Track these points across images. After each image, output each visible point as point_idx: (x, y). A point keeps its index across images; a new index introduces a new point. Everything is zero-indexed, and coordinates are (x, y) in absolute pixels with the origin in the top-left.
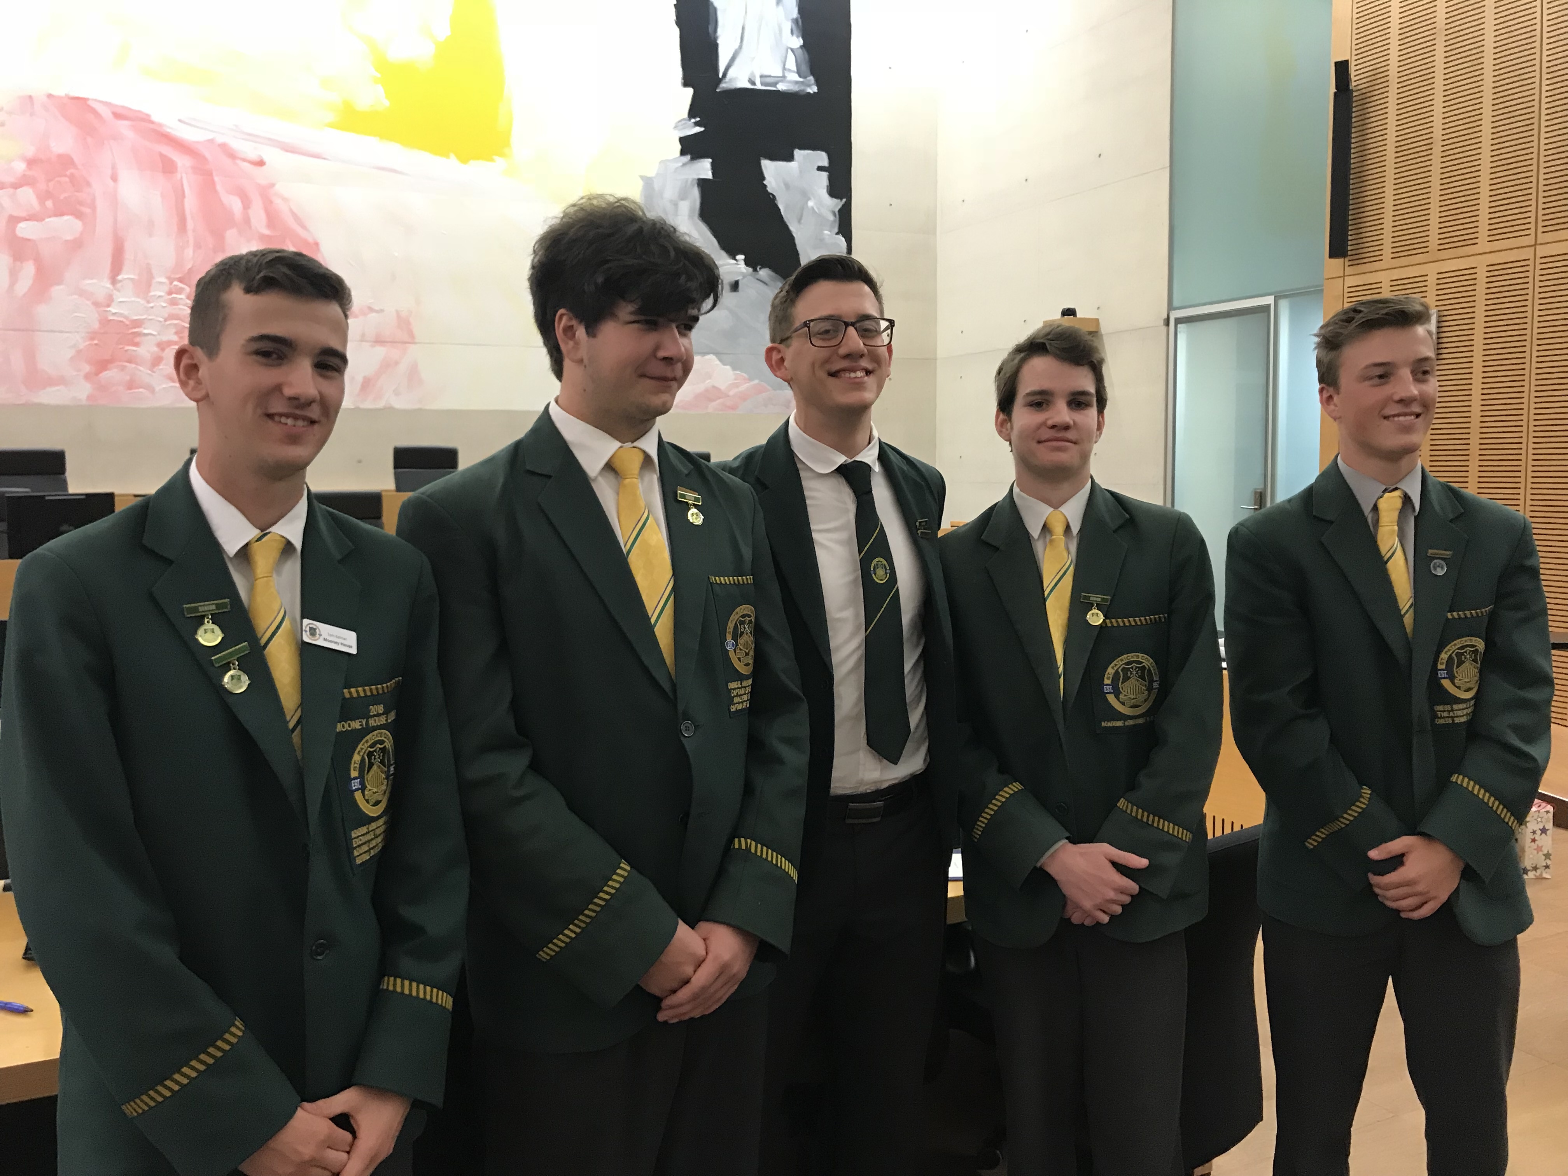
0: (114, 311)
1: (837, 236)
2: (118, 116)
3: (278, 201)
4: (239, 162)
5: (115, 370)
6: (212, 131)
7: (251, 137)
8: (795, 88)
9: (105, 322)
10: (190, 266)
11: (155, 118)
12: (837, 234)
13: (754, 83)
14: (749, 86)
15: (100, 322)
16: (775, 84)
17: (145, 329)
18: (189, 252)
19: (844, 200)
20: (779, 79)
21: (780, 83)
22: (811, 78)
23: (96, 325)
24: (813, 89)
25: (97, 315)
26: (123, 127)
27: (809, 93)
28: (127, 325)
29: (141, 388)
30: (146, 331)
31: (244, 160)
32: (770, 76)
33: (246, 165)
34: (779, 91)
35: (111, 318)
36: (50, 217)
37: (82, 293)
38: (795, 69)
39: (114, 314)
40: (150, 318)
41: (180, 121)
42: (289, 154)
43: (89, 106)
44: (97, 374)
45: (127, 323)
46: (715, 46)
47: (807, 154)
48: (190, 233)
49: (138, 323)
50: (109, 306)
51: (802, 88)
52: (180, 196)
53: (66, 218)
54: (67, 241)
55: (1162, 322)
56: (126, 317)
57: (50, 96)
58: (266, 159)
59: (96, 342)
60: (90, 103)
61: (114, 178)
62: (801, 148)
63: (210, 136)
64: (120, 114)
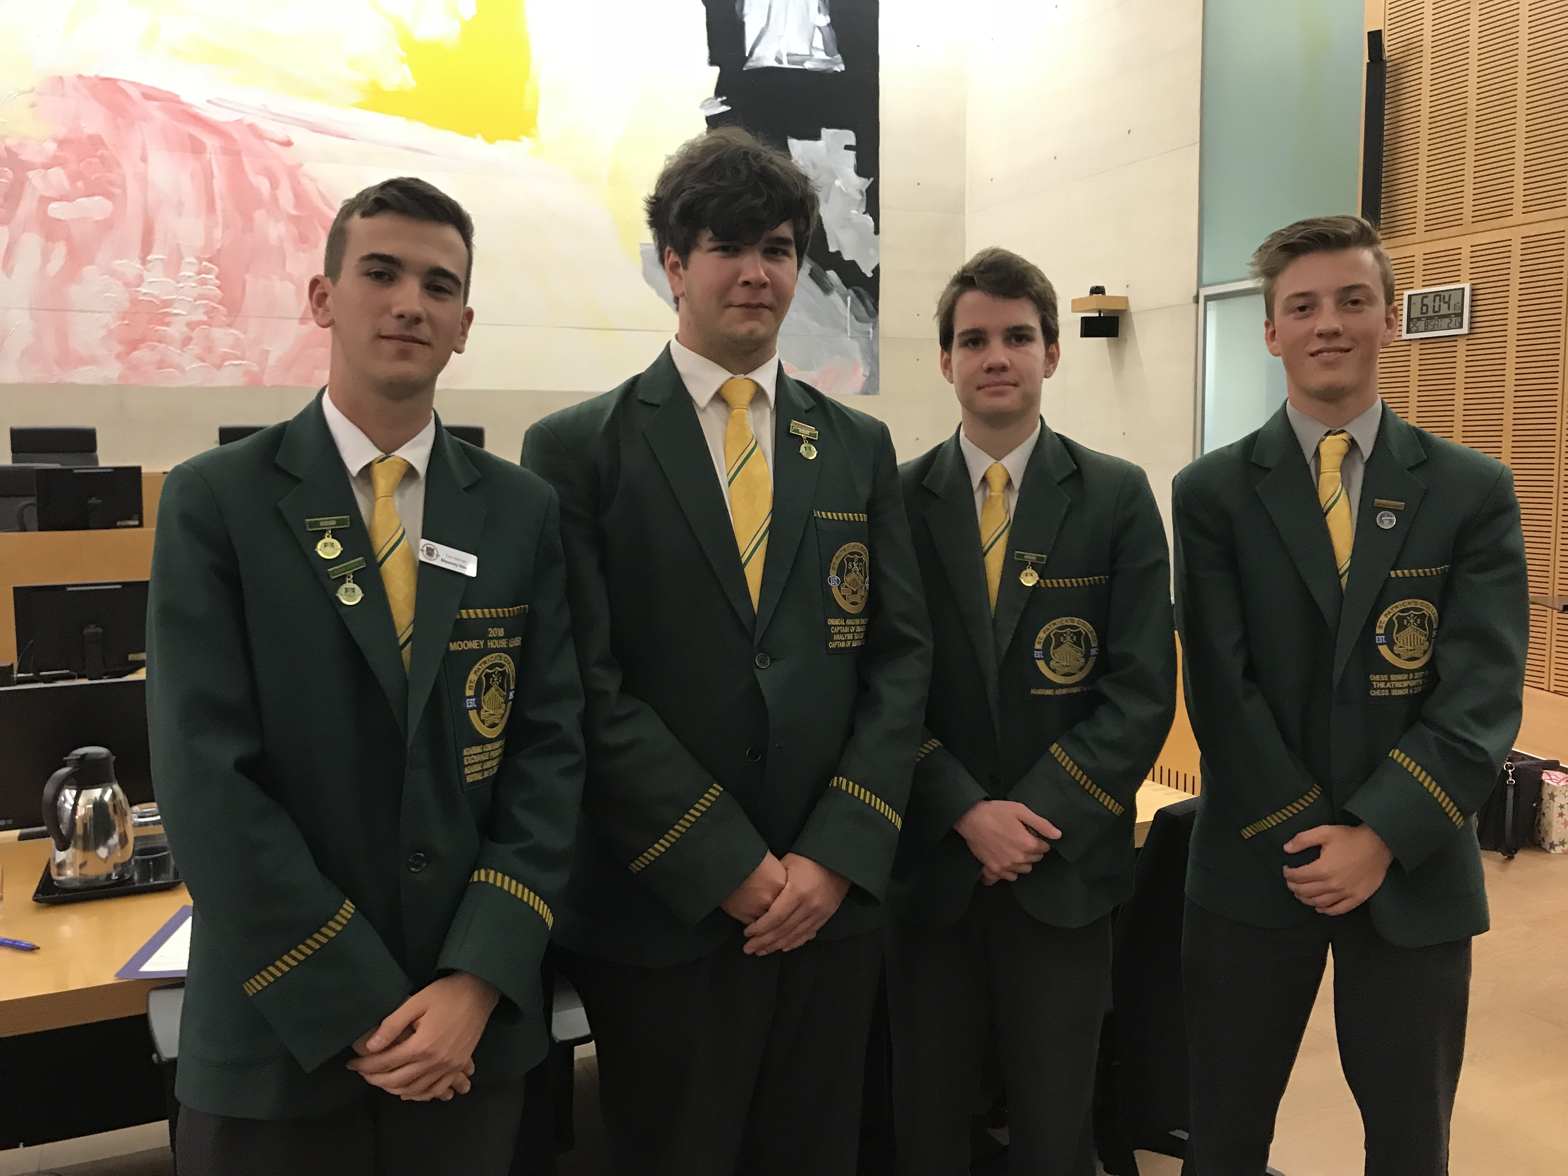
0: (144, 291)
1: (864, 215)
2: (147, 96)
3: (305, 182)
4: (267, 142)
5: (146, 350)
6: (241, 112)
7: (278, 117)
8: (822, 67)
9: (135, 302)
10: (219, 247)
11: (184, 98)
12: (864, 213)
13: (780, 62)
14: (775, 64)
15: (131, 302)
16: (802, 63)
17: (175, 308)
18: (218, 233)
19: (872, 179)
20: (805, 57)
21: (807, 62)
22: (839, 56)
23: (127, 305)
24: (840, 68)
25: (128, 295)
26: (152, 107)
27: (837, 71)
28: (157, 305)
29: (172, 368)
30: (175, 311)
31: (272, 140)
32: (797, 55)
33: (273, 145)
34: (806, 69)
35: (141, 298)
36: (81, 197)
37: (113, 273)
38: (822, 47)
39: (145, 294)
40: (181, 297)
41: (208, 101)
42: (317, 134)
43: (119, 87)
44: (128, 353)
45: (158, 303)
46: (742, 25)
47: (835, 133)
48: (219, 213)
49: (168, 303)
50: (139, 286)
51: (830, 66)
52: (209, 176)
53: (97, 198)
54: (97, 222)
55: (1191, 300)
56: (156, 297)
57: (80, 77)
58: (293, 139)
59: (127, 322)
60: (120, 84)
61: (144, 159)
62: (828, 127)
63: (237, 116)
64: (150, 95)
